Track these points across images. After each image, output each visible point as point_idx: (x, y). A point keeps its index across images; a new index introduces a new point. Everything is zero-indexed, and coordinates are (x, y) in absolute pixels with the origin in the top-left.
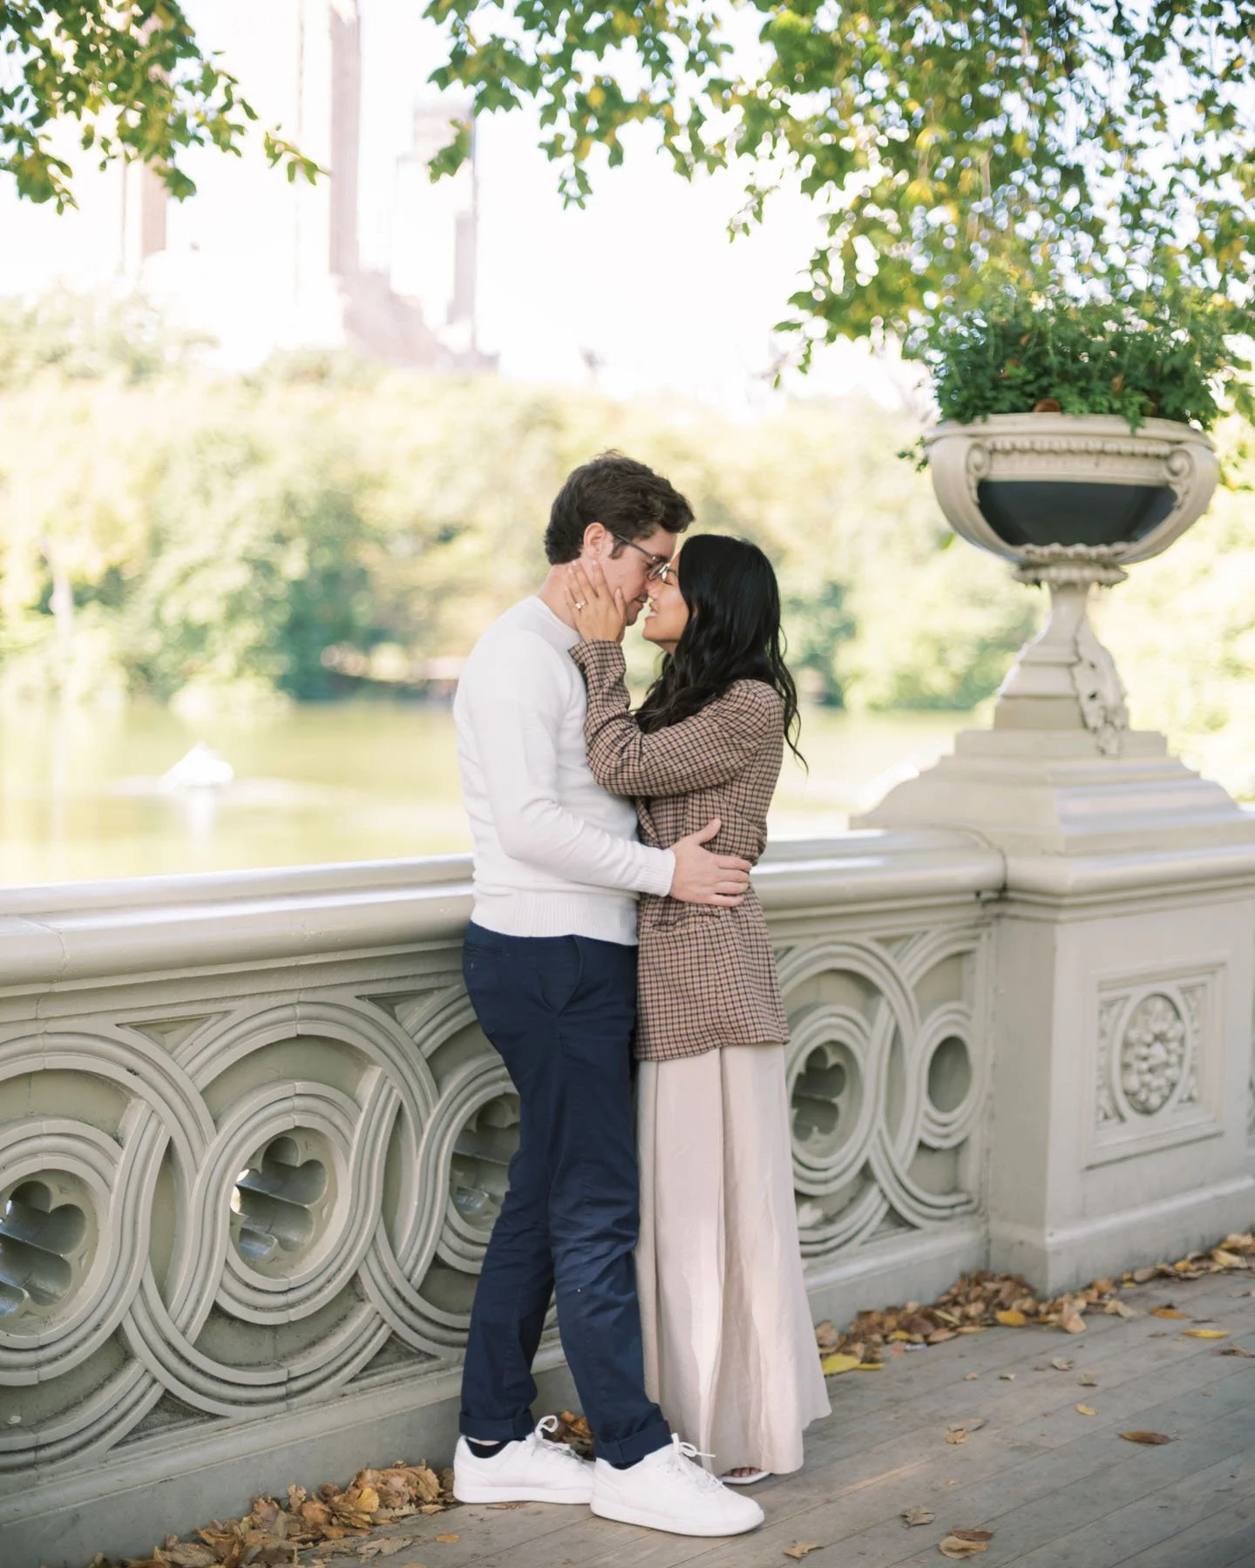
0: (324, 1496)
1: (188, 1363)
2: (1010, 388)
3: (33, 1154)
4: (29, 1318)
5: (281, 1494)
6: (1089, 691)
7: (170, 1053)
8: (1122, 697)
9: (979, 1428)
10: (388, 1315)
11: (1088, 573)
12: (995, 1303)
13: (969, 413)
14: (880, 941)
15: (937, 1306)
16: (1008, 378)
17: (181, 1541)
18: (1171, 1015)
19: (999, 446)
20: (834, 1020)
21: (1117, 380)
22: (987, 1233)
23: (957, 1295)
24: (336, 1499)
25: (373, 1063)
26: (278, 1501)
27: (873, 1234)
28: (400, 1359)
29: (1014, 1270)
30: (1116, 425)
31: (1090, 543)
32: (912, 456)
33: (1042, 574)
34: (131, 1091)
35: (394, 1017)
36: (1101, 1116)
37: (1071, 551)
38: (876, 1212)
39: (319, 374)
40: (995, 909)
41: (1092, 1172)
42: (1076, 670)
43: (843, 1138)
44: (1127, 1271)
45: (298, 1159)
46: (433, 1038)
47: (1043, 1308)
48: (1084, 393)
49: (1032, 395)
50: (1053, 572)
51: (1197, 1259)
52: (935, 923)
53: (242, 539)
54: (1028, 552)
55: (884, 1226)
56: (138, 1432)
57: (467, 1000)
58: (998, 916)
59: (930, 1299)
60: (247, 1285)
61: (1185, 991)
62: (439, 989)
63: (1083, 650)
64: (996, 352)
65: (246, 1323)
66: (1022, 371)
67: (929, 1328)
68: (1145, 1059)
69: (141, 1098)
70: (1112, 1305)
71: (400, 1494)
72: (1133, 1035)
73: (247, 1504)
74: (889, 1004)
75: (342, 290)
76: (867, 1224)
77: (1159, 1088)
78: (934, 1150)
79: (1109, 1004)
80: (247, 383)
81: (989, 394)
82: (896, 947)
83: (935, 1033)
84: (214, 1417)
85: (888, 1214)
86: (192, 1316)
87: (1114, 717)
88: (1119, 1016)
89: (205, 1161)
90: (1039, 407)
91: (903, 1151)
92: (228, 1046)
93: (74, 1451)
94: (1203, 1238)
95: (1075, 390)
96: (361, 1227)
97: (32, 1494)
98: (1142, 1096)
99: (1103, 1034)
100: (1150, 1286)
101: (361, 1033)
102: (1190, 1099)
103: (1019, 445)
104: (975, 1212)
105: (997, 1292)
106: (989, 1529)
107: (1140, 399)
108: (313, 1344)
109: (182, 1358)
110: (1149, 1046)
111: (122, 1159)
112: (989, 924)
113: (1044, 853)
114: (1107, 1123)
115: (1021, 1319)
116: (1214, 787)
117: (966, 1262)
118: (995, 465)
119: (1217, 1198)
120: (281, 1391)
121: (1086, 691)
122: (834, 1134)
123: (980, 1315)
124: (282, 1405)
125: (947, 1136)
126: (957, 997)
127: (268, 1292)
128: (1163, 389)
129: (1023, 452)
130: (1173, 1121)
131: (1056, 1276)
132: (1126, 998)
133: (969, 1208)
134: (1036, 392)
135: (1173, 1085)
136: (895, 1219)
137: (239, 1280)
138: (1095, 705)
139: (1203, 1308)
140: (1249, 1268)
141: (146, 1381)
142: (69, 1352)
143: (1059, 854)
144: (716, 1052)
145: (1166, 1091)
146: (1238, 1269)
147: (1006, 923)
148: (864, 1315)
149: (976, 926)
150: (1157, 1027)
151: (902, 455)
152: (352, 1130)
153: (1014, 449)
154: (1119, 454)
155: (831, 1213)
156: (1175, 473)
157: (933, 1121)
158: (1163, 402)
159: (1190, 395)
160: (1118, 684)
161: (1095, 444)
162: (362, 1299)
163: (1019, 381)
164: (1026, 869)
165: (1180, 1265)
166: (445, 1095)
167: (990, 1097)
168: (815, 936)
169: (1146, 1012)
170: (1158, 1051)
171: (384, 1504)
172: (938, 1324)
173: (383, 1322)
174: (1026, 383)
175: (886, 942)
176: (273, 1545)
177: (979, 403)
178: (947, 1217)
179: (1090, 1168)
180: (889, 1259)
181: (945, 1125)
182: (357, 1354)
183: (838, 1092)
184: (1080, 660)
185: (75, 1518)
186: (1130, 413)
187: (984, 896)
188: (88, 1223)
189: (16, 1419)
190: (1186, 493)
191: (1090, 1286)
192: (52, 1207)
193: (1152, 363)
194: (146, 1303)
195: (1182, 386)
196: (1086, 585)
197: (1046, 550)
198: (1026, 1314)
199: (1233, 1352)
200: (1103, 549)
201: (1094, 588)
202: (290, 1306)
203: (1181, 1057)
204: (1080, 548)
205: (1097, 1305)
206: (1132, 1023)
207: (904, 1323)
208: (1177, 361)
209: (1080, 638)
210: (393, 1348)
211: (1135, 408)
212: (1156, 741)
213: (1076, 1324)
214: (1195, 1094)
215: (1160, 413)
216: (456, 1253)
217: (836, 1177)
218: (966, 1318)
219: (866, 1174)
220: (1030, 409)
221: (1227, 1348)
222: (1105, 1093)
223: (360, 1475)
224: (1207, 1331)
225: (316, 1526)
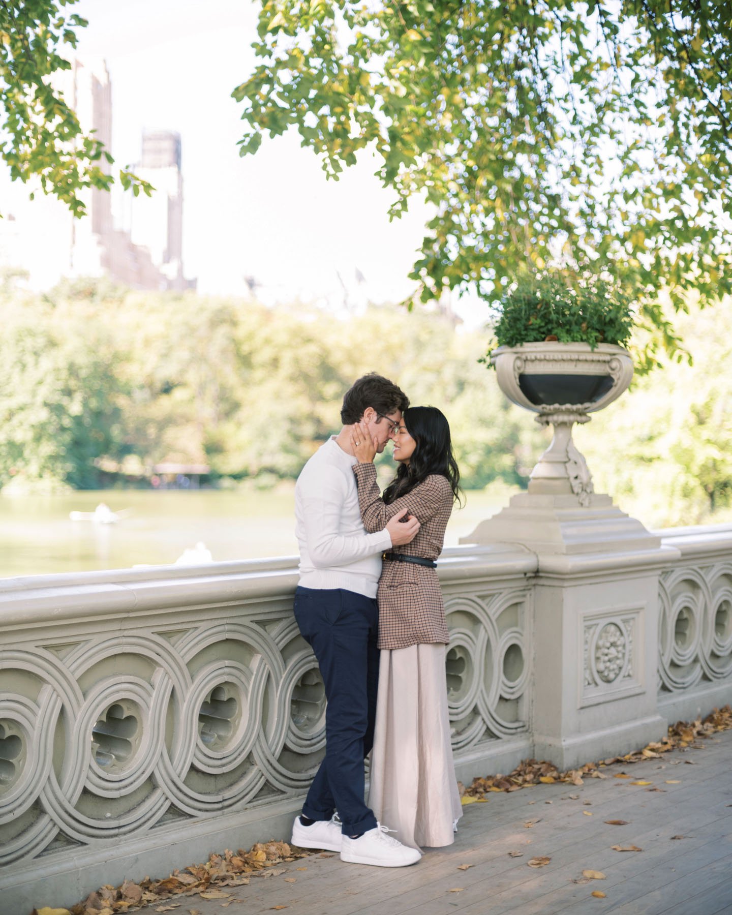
0: (240, 854)
1: (181, 791)
2: (533, 330)
3: (118, 691)
4: (114, 768)
5: (222, 853)
6: (575, 475)
7: (173, 646)
8: (590, 478)
9: (539, 821)
10: (264, 772)
11: (572, 418)
12: (538, 774)
13: (514, 341)
14: (479, 597)
15: (511, 776)
16: (532, 325)
17: (180, 873)
18: (618, 633)
19: (529, 358)
20: (459, 635)
21: (584, 325)
22: (533, 741)
23: (521, 771)
24: (246, 856)
25: (258, 652)
26: (221, 856)
27: (479, 741)
28: (269, 794)
29: (547, 759)
30: (584, 347)
31: (573, 403)
32: (485, 361)
33: (550, 418)
34: (157, 663)
35: (266, 631)
36: (587, 683)
37: (564, 407)
38: (480, 730)
39: (91, 294)
40: (533, 582)
41: (582, 711)
42: (567, 465)
43: (465, 693)
44: (601, 760)
45: (225, 697)
46: (283, 641)
47: (562, 775)
48: (569, 332)
49: (543, 333)
50: (555, 418)
51: (635, 754)
52: (505, 588)
53: (44, 393)
54: (543, 408)
55: (484, 738)
56: (160, 822)
57: (296, 624)
58: (534, 585)
59: (507, 773)
60: (205, 755)
61: (625, 621)
62: (285, 618)
63: (570, 455)
64: (526, 312)
65: (204, 773)
66: (538, 321)
67: (508, 786)
68: (606, 655)
69: (162, 667)
70: (595, 774)
71: (275, 854)
72: (601, 643)
73: (207, 857)
74: (485, 628)
75: (100, 243)
76: (476, 736)
77: (614, 670)
78: (507, 700)
79: (589, 627)
80: (46, 299)
81: (523, 333)
82: (488, 600)
83: (506, 642)
84: (191, 816)
85: (486, 731)
86: (182, 769)
87: (587, 487)
88: (594, 633)
89: (188, 697)
90: (547, 339)
91: (492, 701)
92: (197, 643)
93: (134, 830)
94: (637, 745)
95: (564, 330)
96: (253, 730)
97: (118, 848)
98: (606, 674)
99: (586, 642)
100: (612, 766)
101: (252, 638)
102: (629, 676)
103: (538, 357)
104: (527, 731)
105: (539, 769)
106: (549, 856)
107: (595, 334)
108: (231, 785)
109: (178, 788)
110: (608, 648)
111: (154, 695)
112: (530, 589)
113: (556, 553)
114: (589, 687)
115: (553, 780)
116: (637, 522)
117: (525, 756)
118: (527, 367)
119: (643, 725)
120: (220, 806)
121: (572, 474)
122: (460, 691)
123: (532, 780)
124: (219, 813)
125: (512, 693)
126: (516, 625)
127: (214, 759)
128: (606, 328)
129: (540, 360)
130: (621, 687)
131: (567, 761)
132: (597, 625)
133: (524, 729)
134: (546, 332)
135: (620, 668)
136: (489, 734)
137: (202, 752)
138: (578, 481)
139: (639, 773)
140: (661, 758)
141: (163, 798)
142: (132, 783)
143: (564, 554)
144: (415, 646)
145: (617, 671)
146: (655, 758)
147: (538, 588)
148: (476, 780)
149: (524, 590)
150: (612, 640)
151: (480, 361)
152: (249, 684)
153: (536, 359)
154: (586, 361)
155: (460, 730)
156: (613, 369)
157: (506, 686)
158: (606, 335)
159: (619, 331)
160: (588, 471)
161: (575, 356)
162: (252, 764)
163: (537, 326)
164: (548, 562)
165: (627, 757)
166: (288, 669)
167: (533, 674)
168: (450, 594)
169: (606, 632)
170: (613, 651)
171: (268, 859)
172: (511, 784)
173: (263, 775)
174: (540, 327)
175: (482, 597)
176: (222, 874)
177: (519, 337)
178: (513, 733)
179: (582, 708)
180: (487, 753)
181: (512, 688)
182: (251, 790)
183: (461, 671)
184: (570, 460)
185: (137, 860)
186: (591, 341)
187: (528, 575)
188: (139, 724)
189: (109, 815)
190: (619, 379)
191: (584, 766)
192: (124, 716)
193: (600, 316)
194: (163, 761)
195: (615, 327)
196: (571, 424)
197: (552, 407)
198: (555, 778)
199: (655, 790)
200: (579, 406)
201: (575, 424)
202: (223, 765)
203: (624, 654)
204: (568, 406)
205: (587, 774)
206: (600, 637)
207: (496, 783)
208: (612, 315)
209: (569, 449)
210: (266, 788)
211: (593, 339)
212: (607, 499)
213: (579, 782)
214: (631, 673)
215: (604, 340)
216: (294, 743)
217: (462, 712)
218: (525, 781)
219: (476, 711)
220: (543, 340)
221: (652, 788)
222: (588, 671)
223: (255, 846)
224: (641, 782)
225: (238, 867)
